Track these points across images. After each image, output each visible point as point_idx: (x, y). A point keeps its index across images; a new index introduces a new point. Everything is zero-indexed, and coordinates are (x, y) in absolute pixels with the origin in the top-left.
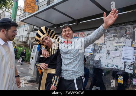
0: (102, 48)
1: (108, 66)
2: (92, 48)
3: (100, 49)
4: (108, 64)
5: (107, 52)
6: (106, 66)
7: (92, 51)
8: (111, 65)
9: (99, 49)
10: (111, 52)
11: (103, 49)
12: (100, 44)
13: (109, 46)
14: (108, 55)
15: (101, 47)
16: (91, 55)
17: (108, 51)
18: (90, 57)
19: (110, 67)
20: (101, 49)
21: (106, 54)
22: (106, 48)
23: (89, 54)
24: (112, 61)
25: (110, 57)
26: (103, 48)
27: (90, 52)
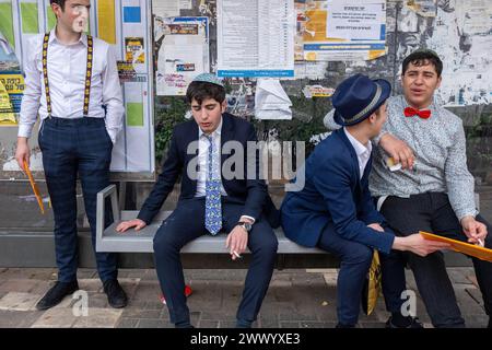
0: (434, 24)
1: (461, 99)
2: (383, 27)
3: (423, 28)
4: (462, 91)
5: (456, 41)
6: (452, 99)
7: (382, 39)
8: (472, 94)
9: (418, 31)
10: (475, 41)
11: (438, 31)
12: (427, 8)
13: (467, 16)
14: (461, 53)
15: (431, 19)
16: (378, 59)
17: (463, 37)
18: (373, 70)
19: (471, 103)
20: (430, 31)
21: (451, 51)
22: (452, 27)
23: (367, 55)
24: (480, 77)
25: (468, 61)
26: (440, 23)
27: (374, 47)
